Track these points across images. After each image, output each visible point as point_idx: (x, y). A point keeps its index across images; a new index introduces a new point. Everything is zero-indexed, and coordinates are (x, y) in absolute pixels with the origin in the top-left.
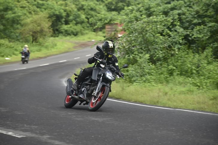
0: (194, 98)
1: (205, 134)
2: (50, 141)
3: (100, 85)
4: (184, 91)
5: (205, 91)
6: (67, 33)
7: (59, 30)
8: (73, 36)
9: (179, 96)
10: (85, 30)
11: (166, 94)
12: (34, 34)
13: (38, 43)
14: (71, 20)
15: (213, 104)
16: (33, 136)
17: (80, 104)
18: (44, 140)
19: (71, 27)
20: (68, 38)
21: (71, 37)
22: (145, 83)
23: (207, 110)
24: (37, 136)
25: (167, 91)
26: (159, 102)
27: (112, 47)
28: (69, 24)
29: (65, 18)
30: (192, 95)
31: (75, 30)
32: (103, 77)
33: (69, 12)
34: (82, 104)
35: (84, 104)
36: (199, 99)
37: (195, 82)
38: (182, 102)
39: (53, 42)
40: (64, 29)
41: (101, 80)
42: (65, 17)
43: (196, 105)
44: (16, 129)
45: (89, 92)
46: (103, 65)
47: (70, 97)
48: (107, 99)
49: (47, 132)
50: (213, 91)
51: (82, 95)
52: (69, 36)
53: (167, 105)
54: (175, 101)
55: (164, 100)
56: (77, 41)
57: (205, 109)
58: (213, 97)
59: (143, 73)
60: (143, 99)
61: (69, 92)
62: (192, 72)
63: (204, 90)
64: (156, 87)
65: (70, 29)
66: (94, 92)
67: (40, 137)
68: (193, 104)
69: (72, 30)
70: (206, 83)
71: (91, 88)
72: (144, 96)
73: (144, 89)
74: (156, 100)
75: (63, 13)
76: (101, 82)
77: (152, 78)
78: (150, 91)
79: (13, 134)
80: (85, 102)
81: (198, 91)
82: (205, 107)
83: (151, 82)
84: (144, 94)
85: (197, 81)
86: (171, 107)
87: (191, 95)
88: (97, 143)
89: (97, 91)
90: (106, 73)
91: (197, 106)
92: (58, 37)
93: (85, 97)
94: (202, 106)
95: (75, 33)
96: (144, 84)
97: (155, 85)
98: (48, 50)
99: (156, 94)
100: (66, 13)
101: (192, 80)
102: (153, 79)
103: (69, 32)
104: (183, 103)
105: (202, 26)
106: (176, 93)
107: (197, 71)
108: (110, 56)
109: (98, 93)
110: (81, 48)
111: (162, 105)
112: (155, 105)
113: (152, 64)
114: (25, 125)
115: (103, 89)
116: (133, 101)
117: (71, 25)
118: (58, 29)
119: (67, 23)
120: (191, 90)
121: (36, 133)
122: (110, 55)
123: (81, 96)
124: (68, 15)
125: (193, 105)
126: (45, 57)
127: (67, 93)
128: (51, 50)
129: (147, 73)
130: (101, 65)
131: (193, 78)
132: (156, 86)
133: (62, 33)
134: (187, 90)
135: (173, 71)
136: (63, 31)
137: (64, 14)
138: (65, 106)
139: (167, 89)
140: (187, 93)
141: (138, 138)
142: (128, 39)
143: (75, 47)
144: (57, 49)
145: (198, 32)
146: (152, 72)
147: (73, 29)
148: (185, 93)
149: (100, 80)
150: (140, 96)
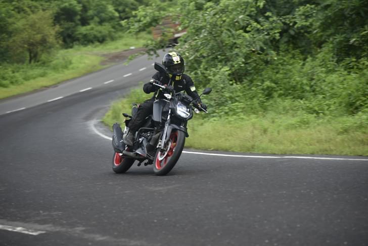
0: (311, 134)
1: (335, 196)
2: (87, 236)
3: (167, 129)
4: (293, 125)
5: (328, 121)
6: (87, 40)
7: (73, 35)
8: (98, 43)
9: (287, 134)
10: (117, 31)
11: (265, 131)
12: (31, 48)
13: (40, 63)
14: (91, 17)
15: (343, 140)
16: (57, 230)
17: (139, 165)
18: (76, 235)
19: (92, 29)
20: (90, 48)
21: (94, 46)
22: (228, 115)
23: (334, 153)
24: (64, 229)
25: (266, 127)
26: (255, 147)
27: (179, 62)
28: (89, 24)
29: (81, 15)
30: (308, 129)
31: (100, 32)
32: (171, 114)
33: (86, 4)
34: (143, 164)
35: (146, 164)
36: (319, 135)
37: (311, 106)
38: (292, 142)
39: (66, 58)
40: (80, 34)
41: (169, 121)
42: (80, 13)
43: (315, 145)
44: (28, 220)
45: (151, 143)
46: (168, 95)
47: (121, 154)
48: (183, 152)
49: (79, 221)
50: (340, 119)
51: (140, 149)
52: (91, 44)
53: (269, 152)
54: (281, 143)
55: (264, 142)
56: (106, 52)
57: (332, 150)
58: (341, 128)
59: (222, 99)
60: (228, 145)
61: (117, 147)
62: (303, 89)
63: (327, 118)
64: (248, 120)
65: (92, 31)
66: (160, 143)
67: (70, 230)
68: (311, 145)
69: (96, 33)
70: (329, 105)
71: (154, 136)
72: (230, 138)
73: (228, 126)
74: (249, 144)
75: (76, 6)
76: (169, 125)
77: (239, 106)
78: (238, 129)
79: (24, 230)
80: (146, 161)
81: (317, 122)
82: (332, 148)
83: (238, 113)
84: (229, 136)
85: (314, 103)
86: (276, 153)
87: (305, 129)
88: (164, 232)
89: (164, 140)
90: (175, 108)
91: (317, 147)
92: (71, 47)
93: (144, 152)
94: (326, 146)
95: (101, 39)
96: (227, 119)
97: (244, 117)
98: (59, 73)
99: (249, 134)
100: (81, 5)
101: (305, 103)
102: (241, 108)
103: (91, 38)
104: (294, 145)
105: (308, 5)
106: (281, 128)
107: (311, 86)
108: (177, 78)
109: (166, 144)
110: (113, 64)
111: (260, 152)
112: (249, 152)
113: (236, 83)
114: (41, 212)
115: (173, 136)
116: (212, 149)
117: (92, 25)
118: (70, 33)
119: (84, 22)
120: (305, 121)
121: (62, 225)
122: (178, 76)
123: (139, 151)
124: (85, 9)
125: (311, 147)
126: (55, 86)
127: (115, 149)
128: (63, 71)
129: (228, 99)
130: (166, 95)
131: (306, 100)
132: (247, 118)
133: (78, 40)
134: (298, 122)
135: (272, 90)
136: (80, 36)
137: (79, 8)
138: (115, 171)
139: (265, 123)
140: (300, 126)
141: (228, 216)
142: (192, 44)
143: (103, 63)
144: (73, 68)
145: (303, 17)
146: (238, 96)
147: (97, 31)
148: (296, 127)
149: (166, 120)
150: (223, 139)
